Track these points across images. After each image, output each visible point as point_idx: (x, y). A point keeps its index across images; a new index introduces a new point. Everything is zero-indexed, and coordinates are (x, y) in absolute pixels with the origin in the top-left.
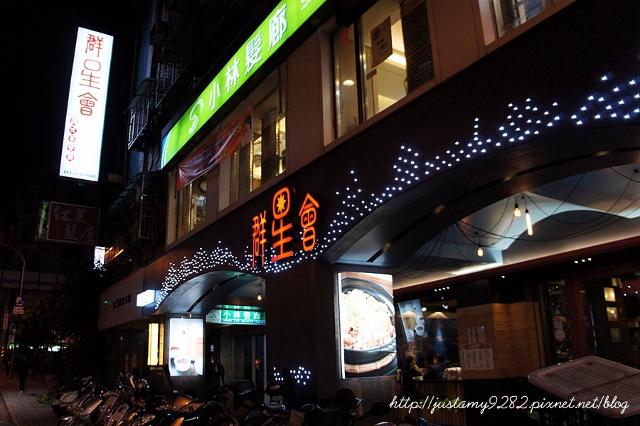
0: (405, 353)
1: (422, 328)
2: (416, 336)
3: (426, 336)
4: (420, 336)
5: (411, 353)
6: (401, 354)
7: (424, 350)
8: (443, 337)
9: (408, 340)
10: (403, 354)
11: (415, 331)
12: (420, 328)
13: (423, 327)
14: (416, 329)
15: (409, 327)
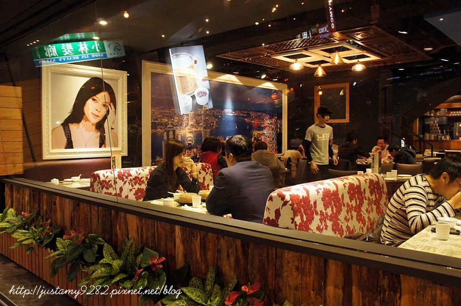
0: (177, 132)
1: (205, 93)
2: (197, 107)
3: (211, 106)
4: (201, 107)
5: (187, 133)
6: (171, 133)
7: (205, 128)
8: (234, 110)
9: (183, 111)
10: (174, 132)
11: (193, 97)
12: (202, 94)
13: (208, 92)
14: (195, 94)
15: (184, 90)
